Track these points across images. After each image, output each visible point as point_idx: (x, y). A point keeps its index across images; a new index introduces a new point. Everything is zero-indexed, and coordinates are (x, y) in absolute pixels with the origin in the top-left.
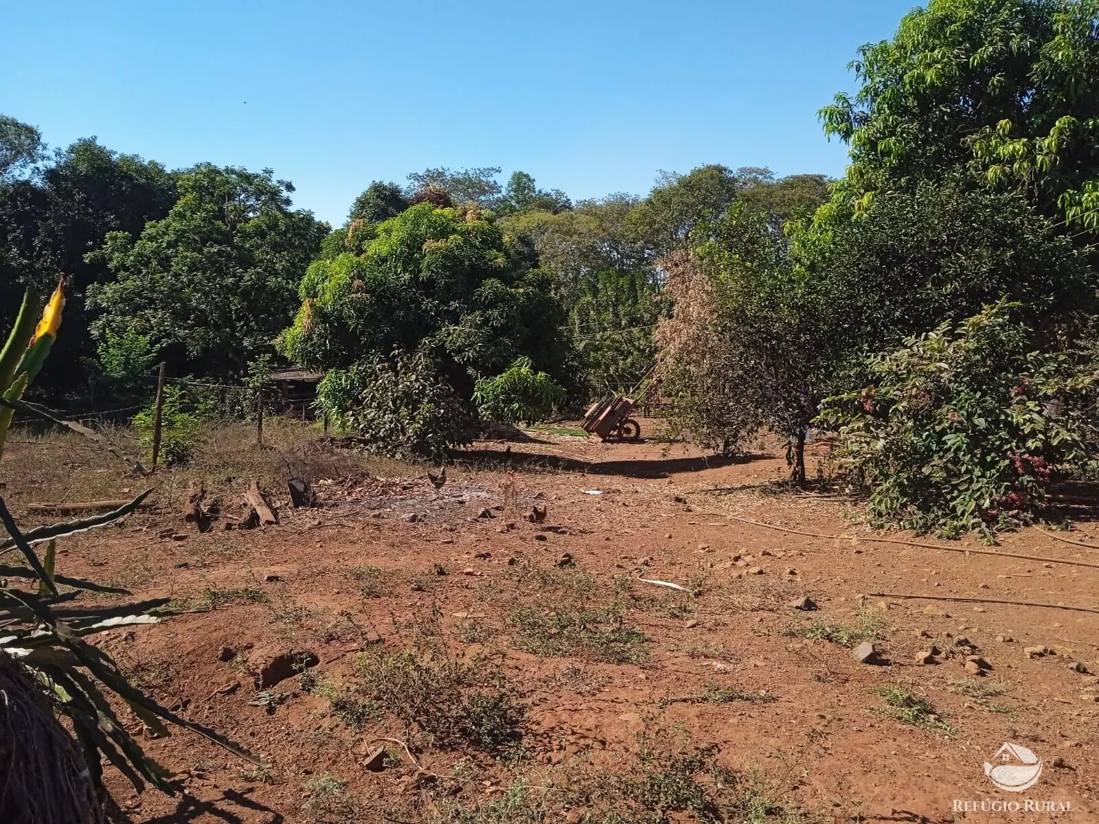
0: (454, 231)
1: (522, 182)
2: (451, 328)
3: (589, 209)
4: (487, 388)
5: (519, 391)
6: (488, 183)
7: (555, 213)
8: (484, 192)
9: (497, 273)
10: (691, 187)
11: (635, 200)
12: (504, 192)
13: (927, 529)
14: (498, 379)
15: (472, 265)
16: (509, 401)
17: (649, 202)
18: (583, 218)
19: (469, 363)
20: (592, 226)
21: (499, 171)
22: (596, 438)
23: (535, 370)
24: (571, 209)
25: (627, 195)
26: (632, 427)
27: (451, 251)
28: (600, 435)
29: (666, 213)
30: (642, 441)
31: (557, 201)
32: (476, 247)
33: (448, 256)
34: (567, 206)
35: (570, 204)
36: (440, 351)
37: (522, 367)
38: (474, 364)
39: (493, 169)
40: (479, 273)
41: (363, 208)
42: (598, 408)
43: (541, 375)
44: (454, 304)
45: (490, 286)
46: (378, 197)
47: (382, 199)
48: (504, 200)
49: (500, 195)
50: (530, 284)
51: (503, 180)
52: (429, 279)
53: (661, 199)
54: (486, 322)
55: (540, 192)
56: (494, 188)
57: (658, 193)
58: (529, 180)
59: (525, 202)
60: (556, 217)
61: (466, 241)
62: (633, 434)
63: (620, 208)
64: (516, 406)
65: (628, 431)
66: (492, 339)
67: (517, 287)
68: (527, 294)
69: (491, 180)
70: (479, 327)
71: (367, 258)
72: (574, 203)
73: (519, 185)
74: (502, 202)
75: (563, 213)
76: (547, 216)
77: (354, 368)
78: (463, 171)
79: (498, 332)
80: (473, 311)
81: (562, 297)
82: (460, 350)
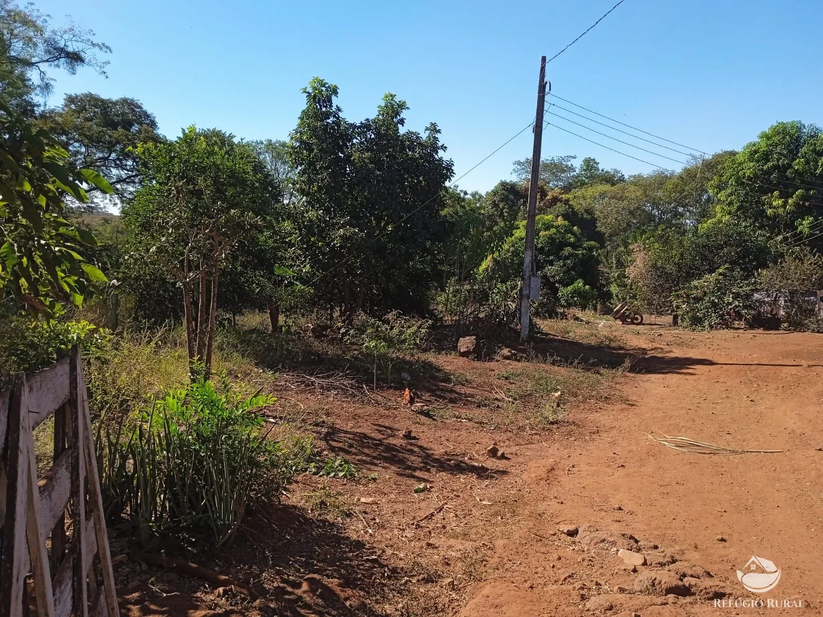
0: (552, 226)
1: (590, 164)
2: (550, 267)
3: (638, 181)
4: (564, 292)
5: (576, 292)
6: (567, 166)
7: (613, 184)
8: (564, 171)
9: (570, 245)
10: (712, 166)
11: (672, 174)
12: (578, 171)
13: (694, 330)
14: (570, 288)
15: (559, 241)
16: (573, 297)
17: (681, 177)
18: (632, 188)
19: (557, 281)
20: (638, 194)
21: (575, 158)
22: (619, 322)
23: (585, 285)
24: (624, 181)
25: (666, 170)
26: (640, 318)
27: (551, 236)
28: (621, 320)
29: (693, 184)
30: (644, 324)
31: (614, 176)
32: (562, 233)
33: (551, 238)
34: (622, 179)
35: (624, 178)
36: (545, 277)
37: (579, 283)
38: (559, 282)
39: (570, 157)
40: (563, 244)
41: (495, 195)
42: (621, 306)
43: (587, 287)
44: (551, 258)
45: (568, 250)
46: (504, 189)
47: (505, 190)
48: (578, 176)
49: (575, 173)
50: (585, 249)
51: (577, 164)
52: (541, 247)
53: (689, 175)
54: (565, 265)
55: (603, 170)
56: (572, 169)
57: (687, 171)
58: (595, 163)
59: (592, 177)
60: (613, 188)
61: (558, 231)
62: (639, 321)
63: (661, 180)
64: (576, 299)
65: (637, 319)
66: (566, 272)
67: (579, 251)
68: (583, 253)
69: (569, 164)
70: (561, 267)
71: (515, 238)
72: (626, 177)
73: (588, 166)
74: (576, 178)
75: (618, 185)
76: (607, 187)
77: (508, 283)
78: (550, 159)
79: (569, 269)
80: (559, 261)
81: (599, 254)
82: (553, 277)
